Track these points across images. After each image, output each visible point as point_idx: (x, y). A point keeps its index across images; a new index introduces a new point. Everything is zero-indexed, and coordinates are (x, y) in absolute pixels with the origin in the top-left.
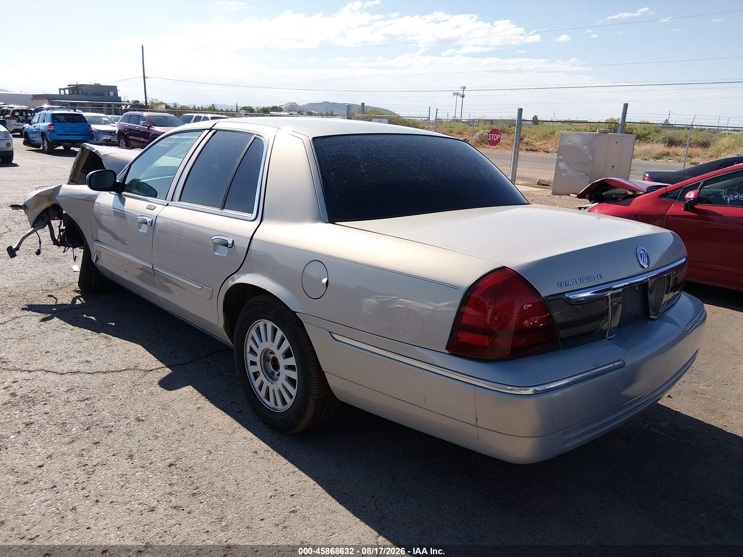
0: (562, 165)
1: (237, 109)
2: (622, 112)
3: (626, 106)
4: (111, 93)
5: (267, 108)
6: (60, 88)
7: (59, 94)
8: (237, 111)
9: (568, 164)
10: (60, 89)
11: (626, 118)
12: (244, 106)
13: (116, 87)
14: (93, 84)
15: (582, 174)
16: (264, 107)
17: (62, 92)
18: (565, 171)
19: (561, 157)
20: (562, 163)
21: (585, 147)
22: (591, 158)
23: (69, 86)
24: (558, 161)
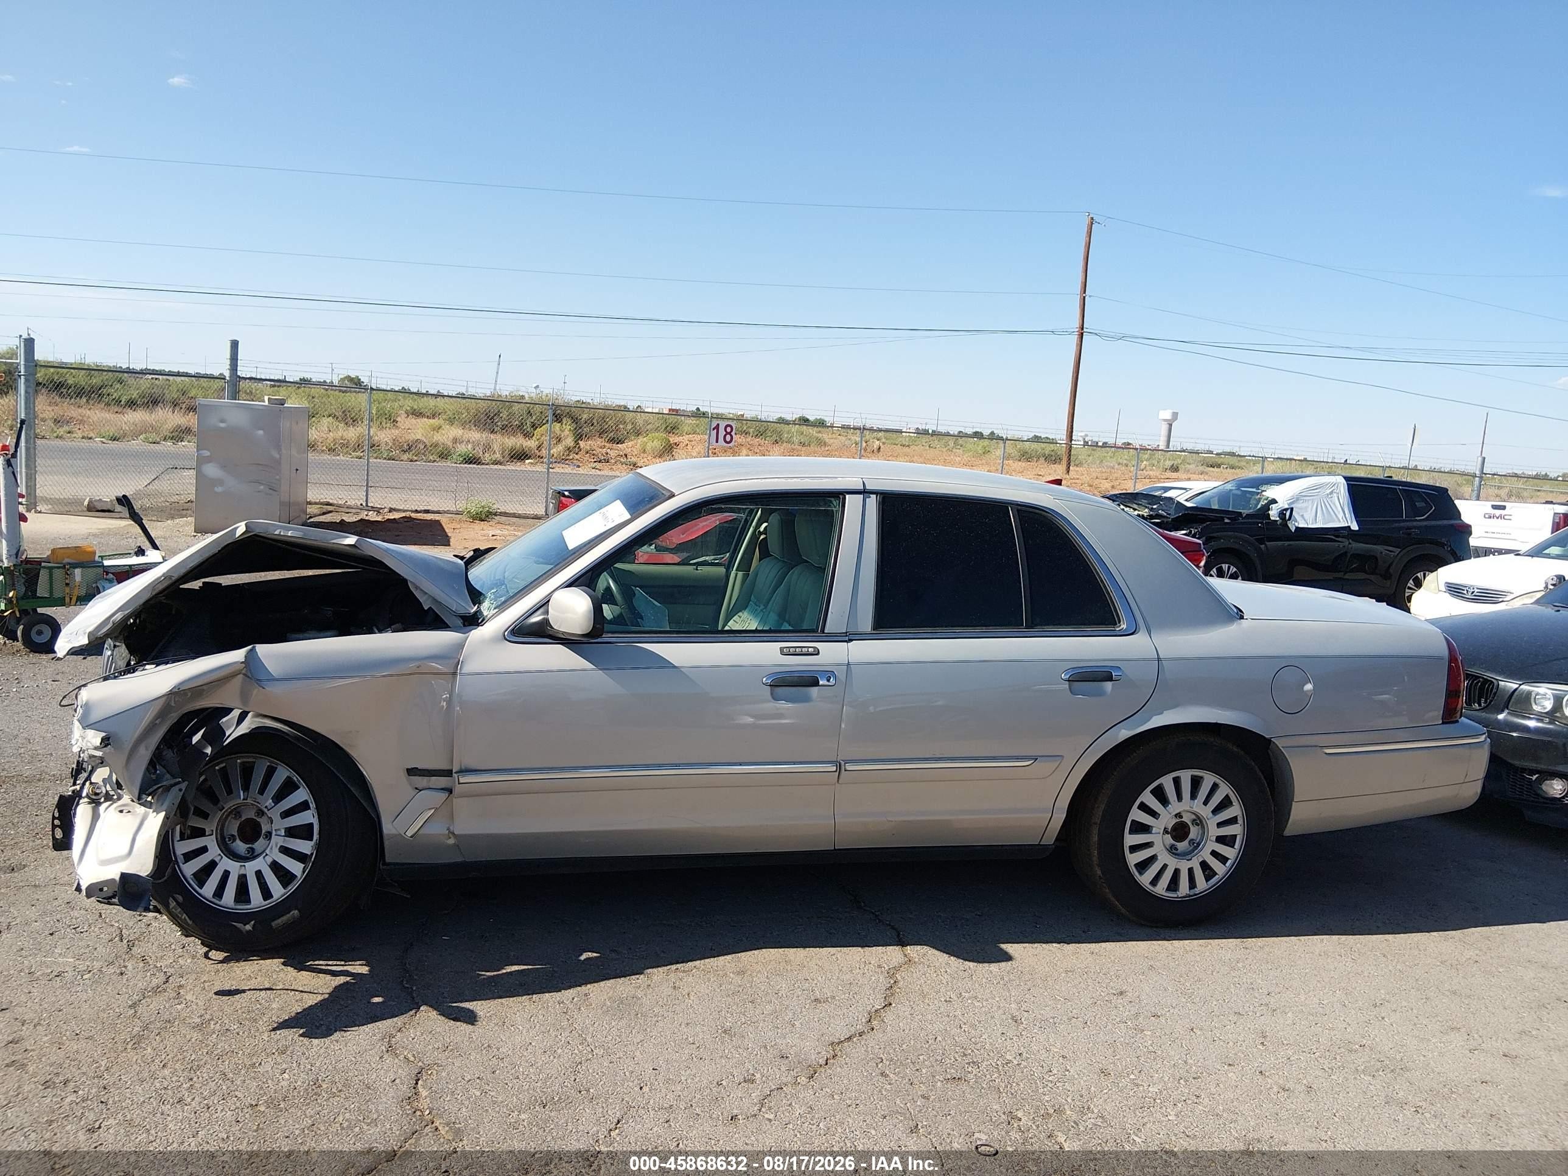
0: (212, 470)
2: (229, 357)
3: (235, 345)
9: (223, 467)
11: (239, 368)
15: (262, 487)
18: (220, 482)
19: (207, 453)
20: (210, 465)
21: (261, 432)
22: (277, 456)
24: (201, 461)
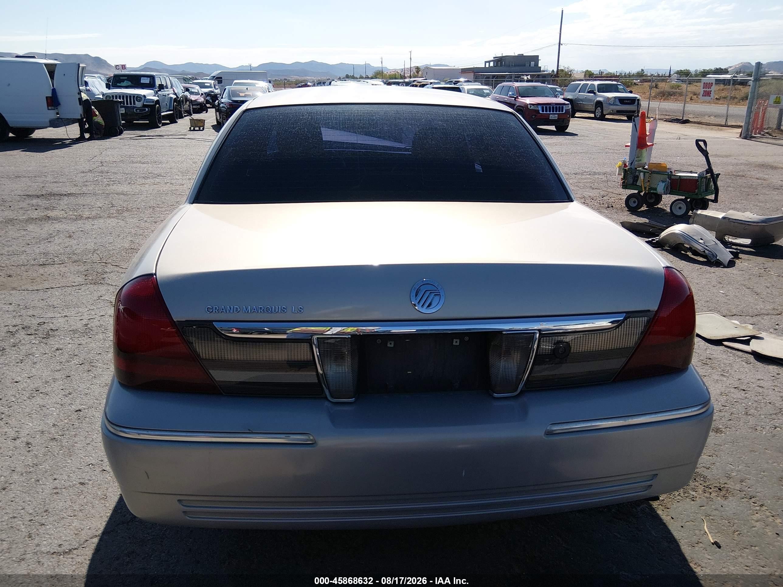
1: (670, 73)
4: (533, 63)
5: (707, 70)
6: (486, 60)
7: (484, 66)
8: (670, 75)
10: (486, 62)
12: (679, 70)
13: (538, 56)
14: (516, 55)
16: (704, 70)
17: (487, 64)
23: (494, 58)
